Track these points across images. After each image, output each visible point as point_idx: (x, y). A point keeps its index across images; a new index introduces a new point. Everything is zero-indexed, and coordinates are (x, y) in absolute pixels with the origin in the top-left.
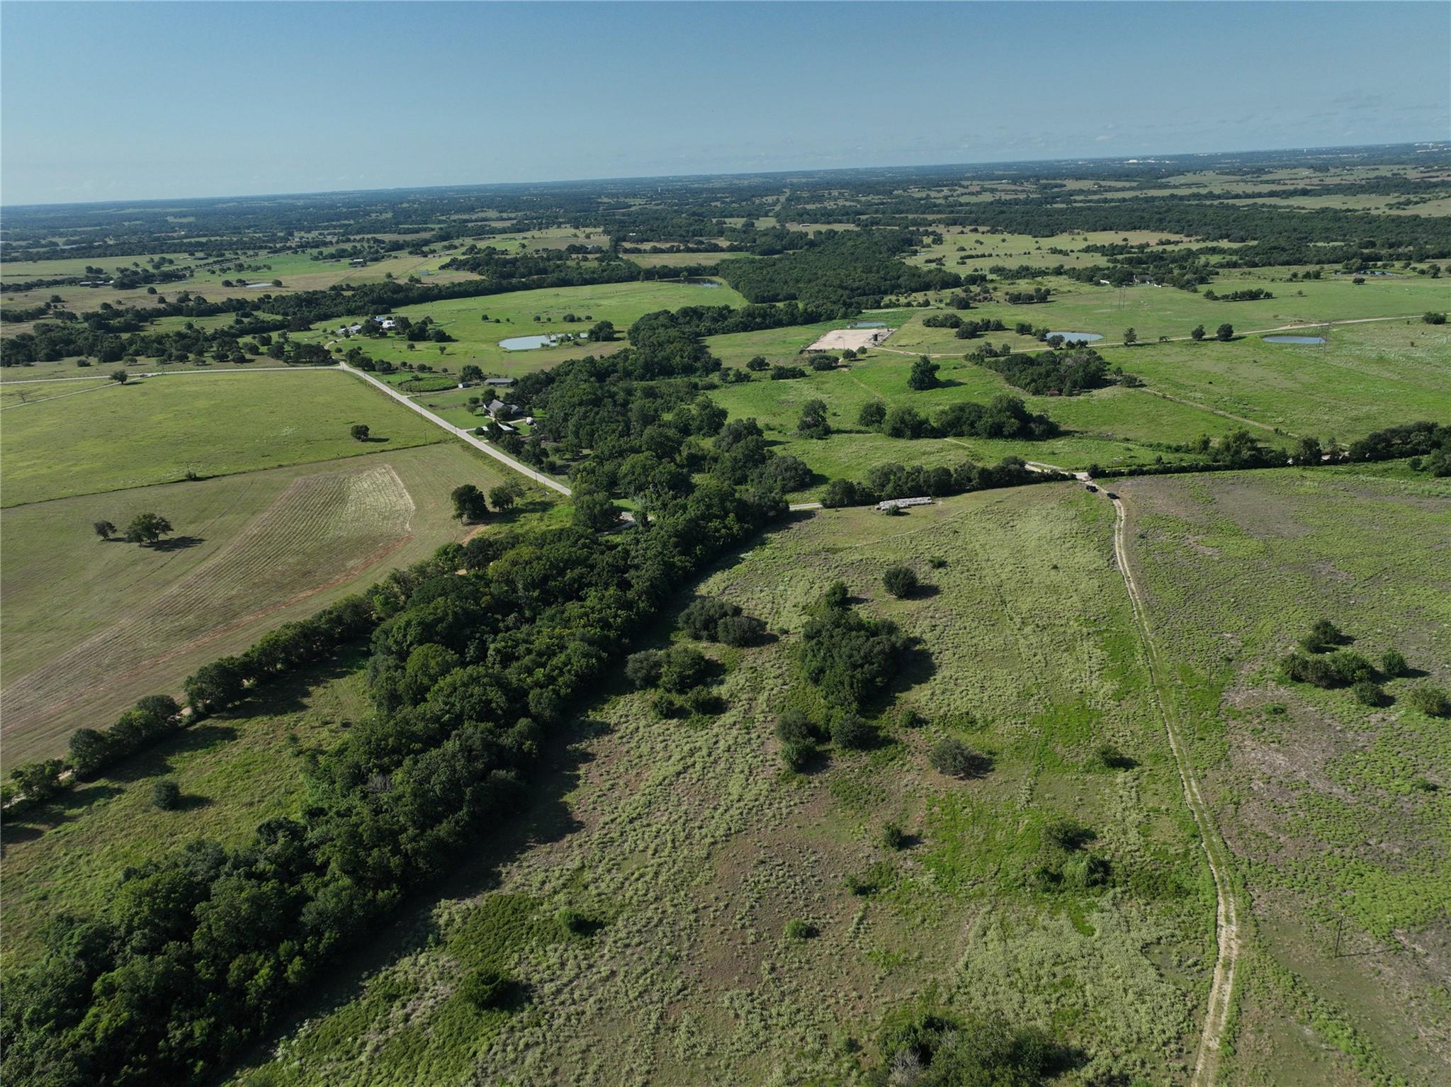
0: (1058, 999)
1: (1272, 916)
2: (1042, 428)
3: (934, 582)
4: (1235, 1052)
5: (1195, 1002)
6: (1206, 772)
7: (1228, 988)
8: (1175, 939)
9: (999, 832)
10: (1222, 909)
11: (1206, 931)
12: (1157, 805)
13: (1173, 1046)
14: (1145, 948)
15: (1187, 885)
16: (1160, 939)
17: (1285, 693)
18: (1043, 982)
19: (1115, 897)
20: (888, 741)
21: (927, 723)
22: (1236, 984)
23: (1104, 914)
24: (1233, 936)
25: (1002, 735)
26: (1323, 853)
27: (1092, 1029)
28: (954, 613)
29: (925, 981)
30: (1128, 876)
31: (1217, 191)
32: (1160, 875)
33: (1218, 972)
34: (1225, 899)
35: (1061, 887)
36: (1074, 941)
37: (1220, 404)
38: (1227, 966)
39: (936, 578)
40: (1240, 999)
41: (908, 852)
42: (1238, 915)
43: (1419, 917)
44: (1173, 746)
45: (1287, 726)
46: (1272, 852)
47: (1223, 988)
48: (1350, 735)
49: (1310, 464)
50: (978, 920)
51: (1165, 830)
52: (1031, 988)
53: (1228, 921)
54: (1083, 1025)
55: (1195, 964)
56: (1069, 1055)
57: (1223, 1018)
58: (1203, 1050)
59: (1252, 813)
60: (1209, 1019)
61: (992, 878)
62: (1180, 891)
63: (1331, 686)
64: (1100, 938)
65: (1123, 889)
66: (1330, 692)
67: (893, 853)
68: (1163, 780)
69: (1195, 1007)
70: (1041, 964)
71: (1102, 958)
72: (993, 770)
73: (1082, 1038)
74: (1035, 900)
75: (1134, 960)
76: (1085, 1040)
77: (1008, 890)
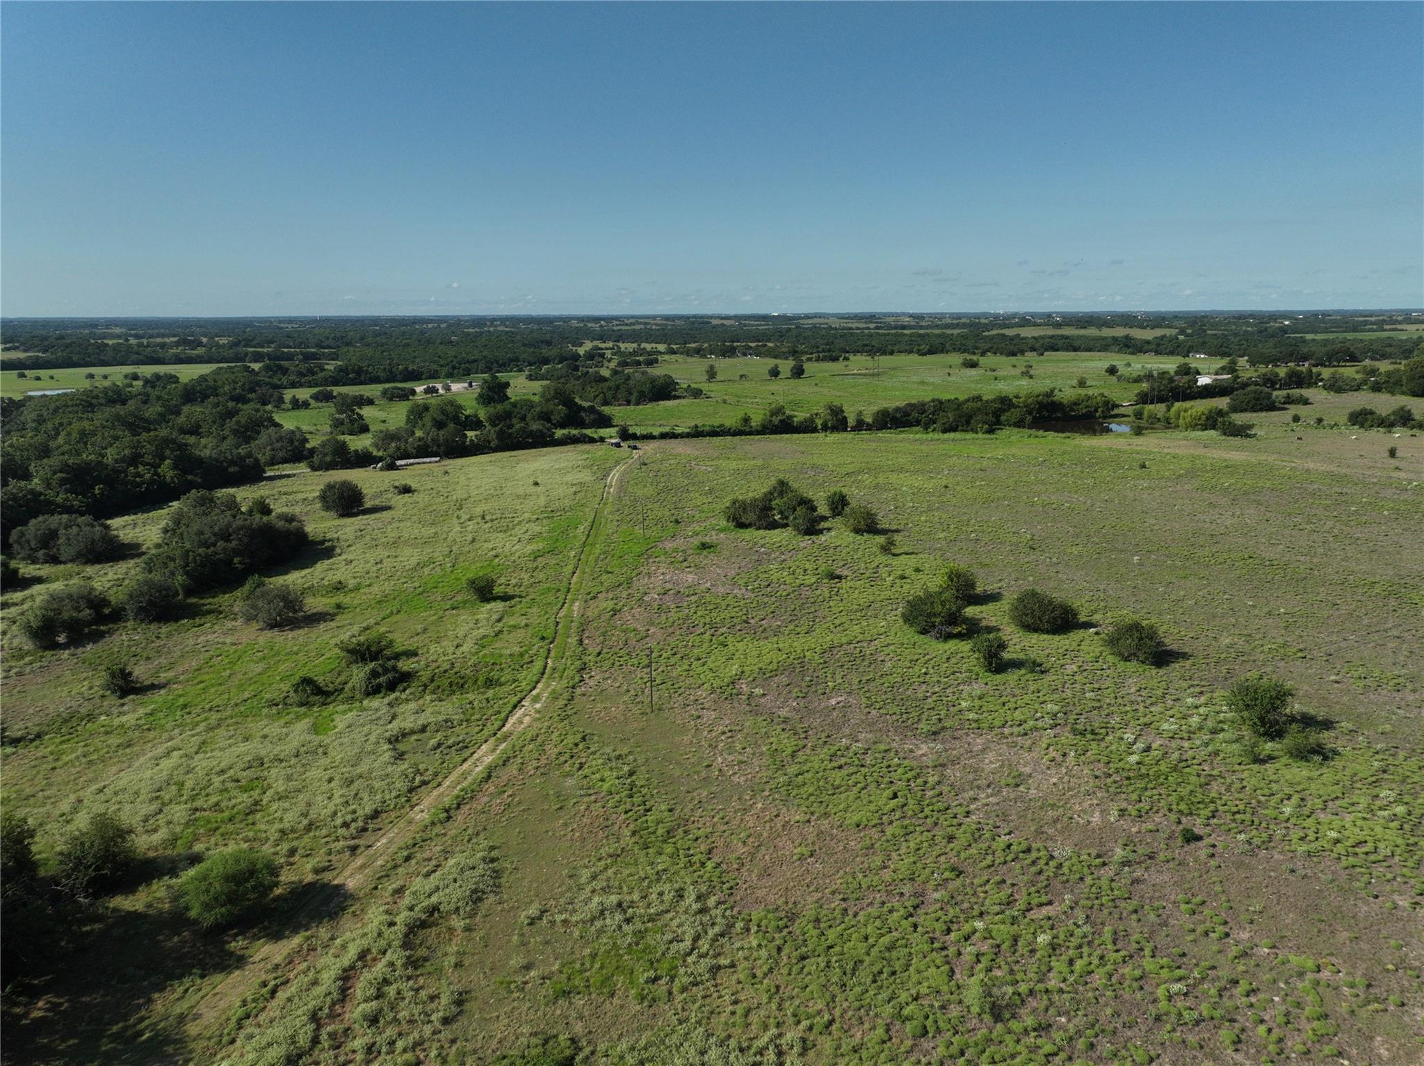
1: (596, 690)
2: (592, 417)
3: (389, 504)
4: (449, 818)
5: (428, 779)
6: (599, 595)
7: (489, 759)
8: (449, 724)
10: (535, 692)
11: (498, 712)
12: (517, 623)
15: (506, 678)
17: (723, 536)
18: (208, 790)
19: (396, 699)
20: (210, 613)
22: (502, 754)
23: (365, 713)
24: (532, 712)
25: (371, 593)
26: (692, 636)
30: (433, 681)
32: (473, 675)
33: (485, 747)
34: (546, 683)
35: (330, 699)
36: (296, 742)
38: (504, 738)
39: (394, 501)
40: (498, 766)
41: (135, 697)
42: (552, 695)
43: (773, 667)
44: (573, 581)
45: (711, 555)
46: (633, 642)
47: (481, 760)
48: (774, 555)
49: (837, 431)
51: (511, 641)
52: (184, 798)
53: (536, 701)
55: (458, 743)
57: (458, 787)
58: (401, 823)
59: (628, 615)
60: (437, 792)
62: (491, 684)
63: (772, 527)
64: (337, 734)
65: (415, 691)
66: (769, 532)
67: (114, 700)
68: (542, 605)
69: (425, 783)
72: (332, 620)
74: (277, 715)
75: (371, 748)
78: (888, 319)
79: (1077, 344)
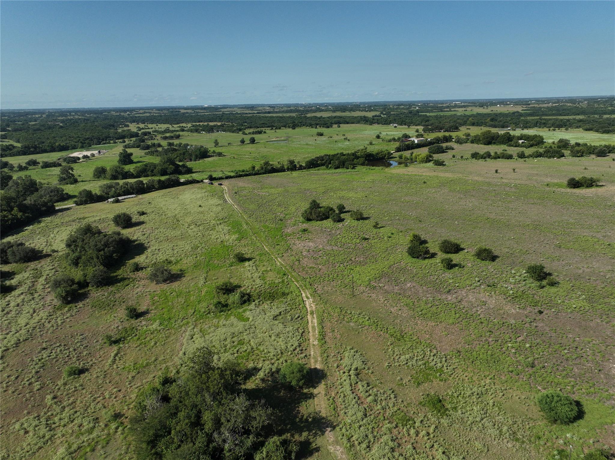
0: (238, 351)
1: (324, 291)
2: (185, 169)
3: (141, 220)
4: (326, 342)
5: (303, 330)
6: (283, 254)
7: (315, 321)
8: (287, 311)
9: (192, 297)
10: (304, 295)
11: (300, 304)
12: (265, 269)
13: (298, 349)
14: (275, 318)
15: (287, 291)
16: (280, 313)
17: (305, 226)
18: (228, 347)
19: (256, 304)
20: (124, 279)
21: (145, 268)
22: (317, 318)
23: (252, 311)
24: (311, 302)
25: (187, 263)
26: (336, 267)
27: (258, 357)
28: (154, 228)
29: (161, 369)
30: (260, 296)
31: (239, 112)
32: (274, 292)
33: (309, 317)
34: (304, 292)
35: (229, 308)
36: (240, 326)
37: (256, 158)
38: (312, 313)
39: (142, 218)
40: (321, 322)
41: (142, 318)
42: (311, 295)
43: (377, 276)
44: (267, 249)
45: (309, 234)
46: (317, 272)
47: (313, 322)
48: (333, 232)
49: (293, 170)
50: (187, 333)
51: (271, 277)
52: (222, 351)
53: (308, 298)
54: (253, 357)
55: (299, 317)
56: (249, 372)
57: (317, 332)
58: (311, 346)
59: (305, 262)
60: (311, 334)
61: (191, 315)
62: (284, 294)
63: (322, 220)
64: (253, 320)
65: (259, 300)
66: (322, 222)
67: (133, 321)
68: (266, 261)
69: (303, 332)
70: (225, 340)
71: (255, 327)
72: (185, 276)
73: (254, 363)
74: (216, 316)
75: (271, 323)
76: (256, 363)
77: (201, 317)
78: (260, 108)
79: (348, 120)
